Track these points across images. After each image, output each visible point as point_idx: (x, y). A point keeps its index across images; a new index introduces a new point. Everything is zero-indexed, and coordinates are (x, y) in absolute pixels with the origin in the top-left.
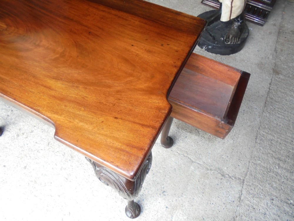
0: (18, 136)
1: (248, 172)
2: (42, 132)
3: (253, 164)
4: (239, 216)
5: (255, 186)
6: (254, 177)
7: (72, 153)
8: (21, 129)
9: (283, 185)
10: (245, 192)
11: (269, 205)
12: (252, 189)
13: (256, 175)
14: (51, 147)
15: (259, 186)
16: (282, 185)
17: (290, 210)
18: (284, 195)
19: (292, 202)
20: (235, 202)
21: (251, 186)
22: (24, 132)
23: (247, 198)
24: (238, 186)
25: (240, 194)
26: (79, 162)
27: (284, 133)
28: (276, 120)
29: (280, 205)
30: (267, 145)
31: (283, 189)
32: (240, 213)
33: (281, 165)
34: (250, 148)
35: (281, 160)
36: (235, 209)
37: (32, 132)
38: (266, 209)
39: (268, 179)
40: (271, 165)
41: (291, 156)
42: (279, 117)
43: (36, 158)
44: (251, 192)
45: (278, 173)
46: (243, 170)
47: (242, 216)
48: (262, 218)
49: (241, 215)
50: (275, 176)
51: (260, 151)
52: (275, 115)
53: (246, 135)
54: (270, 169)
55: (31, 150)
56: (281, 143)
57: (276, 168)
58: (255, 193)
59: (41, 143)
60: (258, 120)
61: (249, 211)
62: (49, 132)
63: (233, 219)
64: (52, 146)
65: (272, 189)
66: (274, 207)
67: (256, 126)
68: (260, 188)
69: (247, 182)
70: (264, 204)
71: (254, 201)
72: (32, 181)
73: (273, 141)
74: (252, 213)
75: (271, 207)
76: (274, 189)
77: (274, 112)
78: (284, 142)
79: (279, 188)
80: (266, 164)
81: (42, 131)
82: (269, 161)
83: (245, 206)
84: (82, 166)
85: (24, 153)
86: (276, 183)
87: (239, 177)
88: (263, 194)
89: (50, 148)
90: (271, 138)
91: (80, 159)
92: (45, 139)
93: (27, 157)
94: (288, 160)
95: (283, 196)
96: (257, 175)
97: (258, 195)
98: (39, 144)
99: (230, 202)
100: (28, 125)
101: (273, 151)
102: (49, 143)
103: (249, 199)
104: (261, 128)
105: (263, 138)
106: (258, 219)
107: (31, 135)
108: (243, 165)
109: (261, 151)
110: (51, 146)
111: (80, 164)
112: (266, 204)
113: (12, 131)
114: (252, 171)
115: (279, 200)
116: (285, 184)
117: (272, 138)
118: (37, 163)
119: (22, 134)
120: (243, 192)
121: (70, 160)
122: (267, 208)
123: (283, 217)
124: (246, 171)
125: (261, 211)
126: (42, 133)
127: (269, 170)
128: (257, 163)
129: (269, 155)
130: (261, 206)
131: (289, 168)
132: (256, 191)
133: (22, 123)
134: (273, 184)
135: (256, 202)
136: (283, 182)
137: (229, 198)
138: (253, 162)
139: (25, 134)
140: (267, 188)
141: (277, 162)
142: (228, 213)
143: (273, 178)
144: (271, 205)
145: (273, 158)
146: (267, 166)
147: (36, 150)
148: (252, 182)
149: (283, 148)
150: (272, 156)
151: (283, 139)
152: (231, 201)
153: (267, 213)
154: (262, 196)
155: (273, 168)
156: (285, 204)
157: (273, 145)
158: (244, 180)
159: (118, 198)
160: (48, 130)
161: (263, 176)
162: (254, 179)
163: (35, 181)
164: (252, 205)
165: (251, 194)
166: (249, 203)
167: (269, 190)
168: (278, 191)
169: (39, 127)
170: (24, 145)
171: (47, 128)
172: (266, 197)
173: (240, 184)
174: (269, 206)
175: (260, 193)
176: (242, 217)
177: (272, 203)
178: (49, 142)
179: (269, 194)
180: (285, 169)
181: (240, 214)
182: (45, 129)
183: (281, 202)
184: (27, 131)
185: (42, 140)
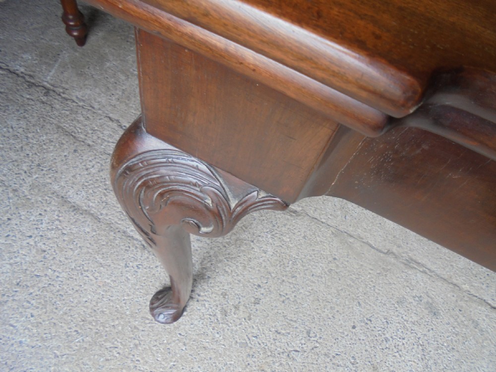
0: (225, 313)
8: (226, 295)
22: (237, 302)
37: (257, 302)
62: (299, 301)
64: (319, 341)
81: (281, 299)
85: (254, 362)
89: (316, 347)
92: (295, 321)
98: (283, 334)
100: (239, 281)
102: (308, 333)
107: (257, 310)
110: (315, 339)
113: (205, 298)
119: (233, 310)
126: (283, 305)
133: (223, 275)
139: (242, 308)
147: (283, 353)
160: (295, 296)
169: (272, 289)
170: (249, 339)
171: (293, 292)
178: (307, 328)
182: (287, 294)
184: (244, 299)
185: (290, 324)
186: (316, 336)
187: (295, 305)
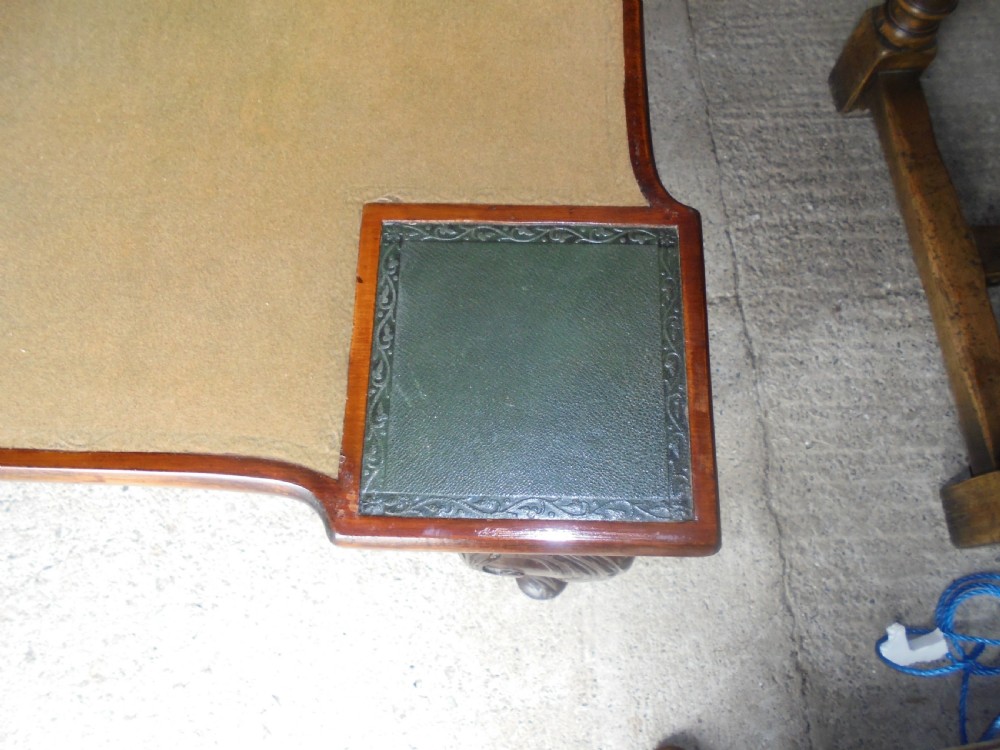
1: (740, 267)
2: (8, 510)
3: (740, 234)
4: (772, 406)
5: (774, 297)
6: (761, 271)
7: (163, 518)
9: (846, 252)
10: (758, 330)
11: (834, 329)
12: (771, 311)
13: (764, 262)
14: (74, 539)
15: (787, 289)
16: (844, 254)
17: (894, 313)
18: (862, 280)
19: (889, 286)
20: (742, 375)
21: (765, 301)
23: (770, 344)
24: (729, 323)
25: (746, 341)
26: (203, 531)
27: (786, 91)
28: (744, 60)
29: (863, 315)
30: (755, 154)
31: (851, 262)
32: (771, 397)
33: (818, 193)
34: (711, 188)
35: (811, 180)
36: (751, 394)
38: (833, 344)
39: (800, 255)
40: (789, 210)
41: (833, 154)
42: (749, 47)
43: (48, 606)
44: (772, 321)
45: (818, 223)
46: (722, 266)
47: (779, 403)
48: (834, 377)
49: (775, 403)
50: (816, 236)
51: (741, 182)
52: (736, 45)
53: (680, 155)
54: (794, 223)
55: (10, 589)
56: (788, 125)
57: (808, 212)
58: (784, 317)
59: (28, 550)
60: (692, 87)
61: (793, 377)
62: (31, 496)
63: (760, 426)
65: (825, 279)
66: (851, 328)
67: (694, 109)
68: (791, 295)
69: (749, 297)
70: (822, 335)
71: (794, 342)
72: (86, 682)
73: (765, 132)
74: (802, 378)
75: (842, 334)
76: (828, 277)
77: (727, 39)
78: (795, 121)
79: (839, 267)
80: (775, 215)
82: (780, 201)
83: (774, 371)
84: (221, 538)
86: (825, 255)
87: (720, 294)
88: (806, 306)
89: (74, 547)
90: (756, 126)
91: (200, 519)
92: (34, 528)
93: (11, 620)
94: (828, 169)
95: (859, 283)
96: (767, 260)
97: (795, 319)
98: (22, 555)
99: (729, 382)
101: (779, 165)
102: (58, 533)
103: (776, 342)
104: (710, 107)
105: (731, 138)
106: (824, 387)
108: (714, 254)
109: (744, 182)
111: (213, 535)
112: (826, 333)
114: (747, 254)
115: (854, 300)
116: (850, 245)
117: (757, 123)
118: (62, 620)
120: (752, 334)
121: (169, 543)
122: (834, 341)
123: (885, 343)
124: (730, 266)
125: (821, 359)
126: (8, 514)
127: (792, 229)
128: (750, 226)
129: (772, 183)
130: (814, 345)
131: (841, 193)
132: (785, 308)
134: (819, 264)
135: (797, 341)
136: (844, 241)
137: (720, 373)
138: (738, 230)
140: (808, 284)
141: (804, 191)
142: (739, 418)
143: (811, 246)
144: (841, 327)
145: (786, 187)
146: (781, 219)
147: (28, 581)
148: (762, 290)
149: (801, 140)
150: (783, 181)
151: (787, 110)
152: (731, 378)
153: (840, 355)
154: (807, 314)
155: (799, 217)
156: (875, 303)
157: (770, 145)
158: (737, 297)
159: (396, 565)
160: (24, 492)
161: (786, 255)
162: (764, 277)
163: (96, 676)
164: (791, 357)
165: (776, 326)
166: (782, 354)
167: (816, 288)
168: (842, 278)
172: (817, 311)
173: (733, 314)
174: (836, 334)
175: (799, 309)
176: (782, 406)
177: (841, 317)
178: (55, 527)
179: (822, 297)
180: (833, 200)
181: (770, 401)
182: (10, 496)
183: (862, 302)
185: (27, 535)
186: (70, 531)
187: (27, 505)
